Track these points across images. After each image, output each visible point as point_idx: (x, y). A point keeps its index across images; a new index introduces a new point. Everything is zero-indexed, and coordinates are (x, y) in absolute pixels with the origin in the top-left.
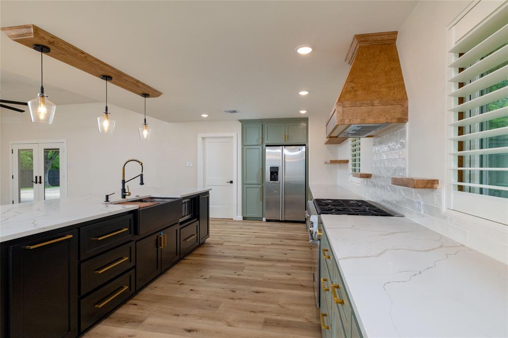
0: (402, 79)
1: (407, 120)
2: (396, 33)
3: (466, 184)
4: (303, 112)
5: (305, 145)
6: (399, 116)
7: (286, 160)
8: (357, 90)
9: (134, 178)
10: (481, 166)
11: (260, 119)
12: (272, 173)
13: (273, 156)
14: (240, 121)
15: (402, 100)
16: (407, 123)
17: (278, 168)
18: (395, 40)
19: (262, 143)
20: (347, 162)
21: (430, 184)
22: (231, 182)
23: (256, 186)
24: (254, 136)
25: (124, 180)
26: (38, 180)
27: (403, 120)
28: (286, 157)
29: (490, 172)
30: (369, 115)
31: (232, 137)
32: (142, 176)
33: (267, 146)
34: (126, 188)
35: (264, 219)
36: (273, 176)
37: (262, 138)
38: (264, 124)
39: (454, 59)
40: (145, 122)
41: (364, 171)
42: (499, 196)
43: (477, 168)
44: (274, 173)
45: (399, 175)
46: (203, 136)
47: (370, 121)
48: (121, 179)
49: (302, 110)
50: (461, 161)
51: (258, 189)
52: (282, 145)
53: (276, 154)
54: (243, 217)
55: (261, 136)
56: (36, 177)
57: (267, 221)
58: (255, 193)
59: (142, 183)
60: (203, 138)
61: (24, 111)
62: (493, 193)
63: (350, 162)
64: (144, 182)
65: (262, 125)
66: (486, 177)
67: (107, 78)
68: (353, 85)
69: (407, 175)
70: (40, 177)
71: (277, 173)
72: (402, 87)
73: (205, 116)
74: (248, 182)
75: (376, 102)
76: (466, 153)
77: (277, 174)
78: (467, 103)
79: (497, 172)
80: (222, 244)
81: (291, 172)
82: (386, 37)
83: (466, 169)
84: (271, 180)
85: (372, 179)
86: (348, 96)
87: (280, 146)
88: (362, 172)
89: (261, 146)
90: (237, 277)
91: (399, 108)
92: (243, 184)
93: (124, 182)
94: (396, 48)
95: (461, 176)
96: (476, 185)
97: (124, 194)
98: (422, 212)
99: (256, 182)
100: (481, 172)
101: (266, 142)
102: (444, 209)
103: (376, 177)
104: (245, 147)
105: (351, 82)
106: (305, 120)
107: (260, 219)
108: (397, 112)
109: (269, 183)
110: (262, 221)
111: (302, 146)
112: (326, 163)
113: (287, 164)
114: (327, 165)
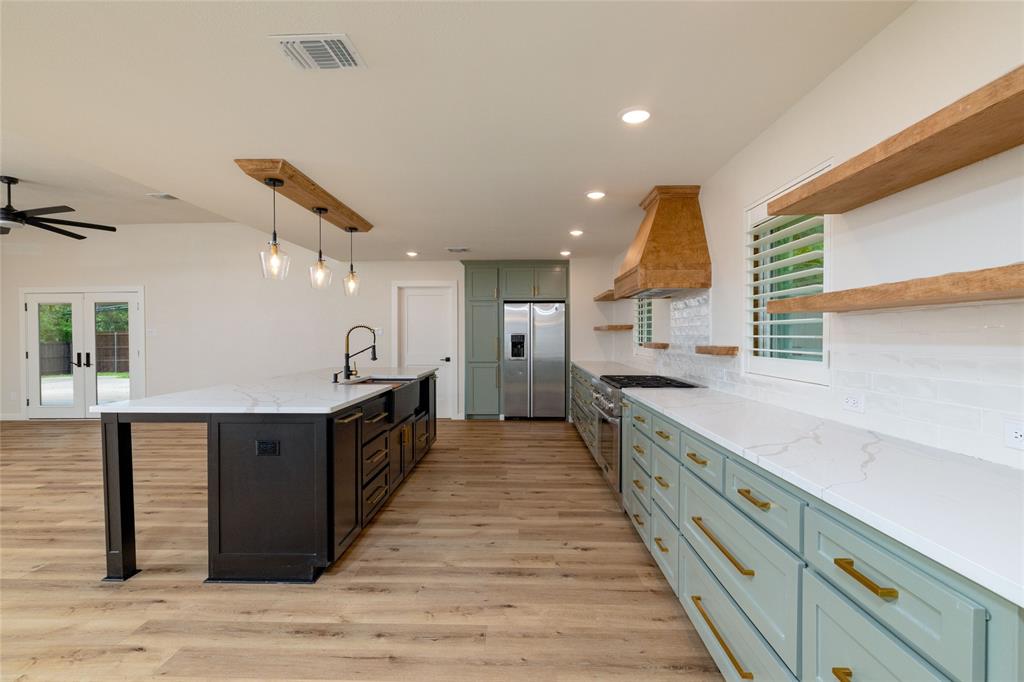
0: (705, 241)
1: (710, 285)
2: (699, 187)
3: (760, 350)
4: (565, 254)
5: (563, 302)
6: (703, 281)
7: (536, 324)
8: (659, 251)
9: (363, 351)
10: (771, 334)
11: (495, 261)
12: (514, 345)
13: (516, 317)
14: (462, 262)
15: (706, 265)
16: (711, 290)
17: (524, 336)
18: (697, 194)
19: (498, 297)
20: (630, 328)
21: (731, 351)
22: (448, 360)
23: (489, 365)
25: (348, 354)
26: (84, 360)
27: (706, 285)
28: (536, 319)
29: (779, 339)
30: (672, 279)
31: (449, 287)
32: (374, 347)
33: (506, 302)
34: (351, 365)
35: (502, 417)
36: (516, 350)
37: (498, 290)
38: (500, 267)
39: (750, 240)
40: (352, 269)
41: (655, 339)
42: (786, 357)
43: (768, 336)
44: (518, 344)
45: (704, 344)
46: (400, 285)
47: (674, 285)
49: (563, 251)
50: (756, 331)
51: (492, 369)
52: (530, 302)
53: (522, 314)
54: (467, 416)
55: (495, 287)
56: (79, 355)
57: (508, 419)
59: (374, 358)
60: (400, 289)
61: (83, 238)
62: (781, 356)
63: (636, 328)
64: (377, 357)
65: (498, 270)
66: (775, 344)
67: (321, 210)
68: (655, 244)
69: (711, 343)
70: (88, 355)
71: (522, 344)
72: (706, 249)
73: (412, 254)
74: (476, 359)
75: (680, 266)
76: (760, 323)
77: (523, 347)
78: (761, 281)
79: (784, 339)
81: (544, 344)
82: (688, 191)
83: (759, 336)
84: (512, 356)
85: (669, 350)
86: (650, 257)
87: (526, 302)
88: (654, 341)
89: (496, 302)
91: (702, 273)
92: (468, 362)
93: (348, 357)
94: (698, 203)
95: (756, 343)
96: (768, 350)
97: (349, 372)
98: (725, 380)
99: (488, 359)
100: (771, 339)
101: (505, 296)
102: (743, 374)
103: (674, 347)
104: (470, 304)
105: (654, 240)
106: (565, 263)
107: (495, 418)
108: (700, 277)
109: (510, 360)
110: (498, 420)
111: (557, 305)
112: (597, 329)
113: (537, 331)
114: (598, 332)
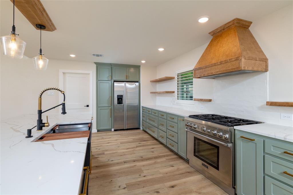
1: (268, 70)
2: (251, 23)
6: (265, 68)
7: (127, 91)
9: (54, 108)
11: (110, 64)
12: (118, 99)
13: (119, 88)
14: (95, 63)
15: (266, 60)
17: (122, 95)
19: (111, 79)
22: (88, 106)
23: (107, 108)
24: (106, 75)
25: (41, 111)
28: (127, 89)
31: (89, 74)
32: (64, 105)
33: (114, 81)
34: (43, 118)
35: (113, 130)
37: (111, 76)
38: (112, 67)
40: (41, 52)
44: (120, 99)
48: (37, 109)
49: (143, 61)
51: (109, 110)
52: (125, 82)
53: (122, 87)
54: (97, 130)
55: (110, 75)
57: (115, 130)
58: (106, 113)
59: (64, 112)
60: (64, 73)
64: (66, 112)
65: (111, 68)
73: (73, 56)
74: (101, 105)
77: (122, 100)
80: (104, 154)
84: (118, 104)
87: (124, 82)
89: (110, 81)
90: (144, 178)
91: (265, 64)
92: (97, 107)
93: (40, 112)
97: (41, 125)
99: (107, 105)
101: (114, 79)
104: (99, 82)
106: (138, 67)
107: (110, 130)
108: (264, 66)
109: (117, 105)
110: (111, 131)
111: (136, 83)
112: (151, 93)
113: (128, 93)
114: (152, 94)
